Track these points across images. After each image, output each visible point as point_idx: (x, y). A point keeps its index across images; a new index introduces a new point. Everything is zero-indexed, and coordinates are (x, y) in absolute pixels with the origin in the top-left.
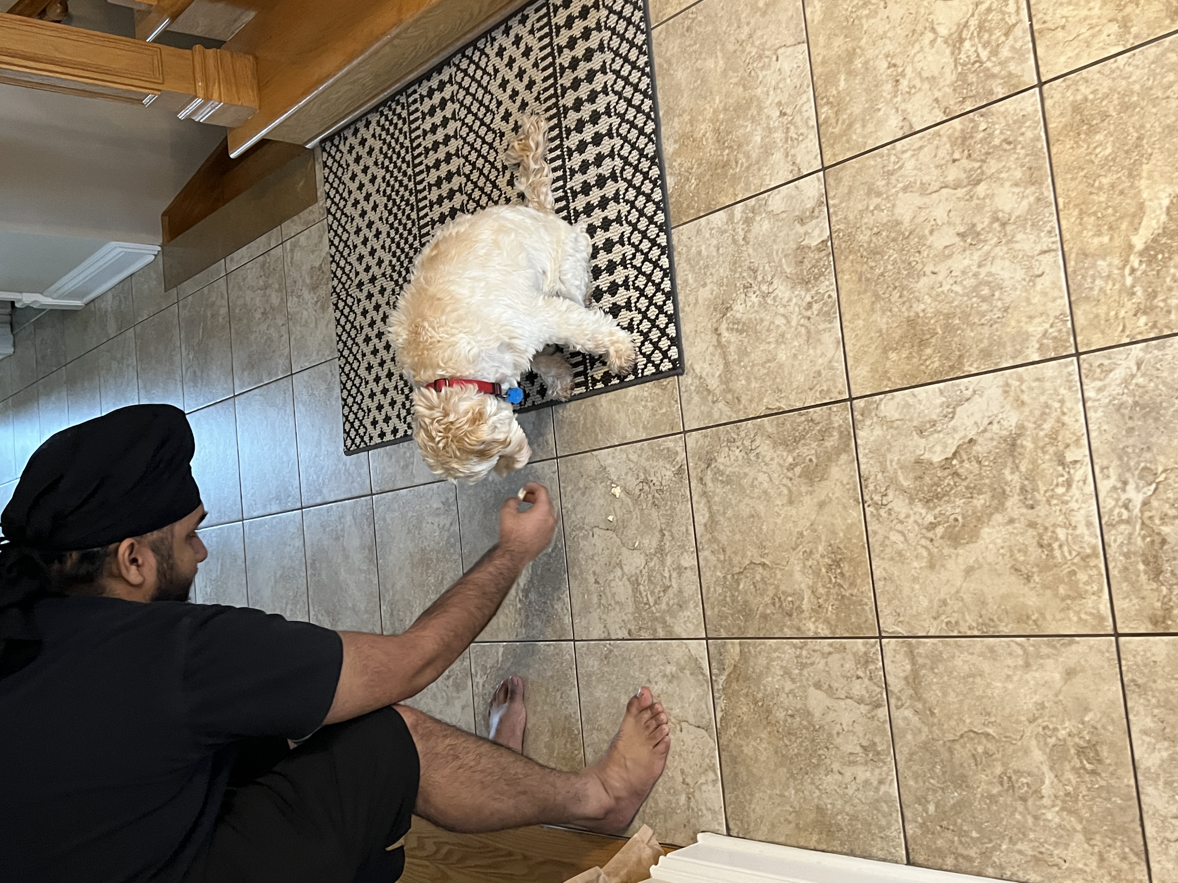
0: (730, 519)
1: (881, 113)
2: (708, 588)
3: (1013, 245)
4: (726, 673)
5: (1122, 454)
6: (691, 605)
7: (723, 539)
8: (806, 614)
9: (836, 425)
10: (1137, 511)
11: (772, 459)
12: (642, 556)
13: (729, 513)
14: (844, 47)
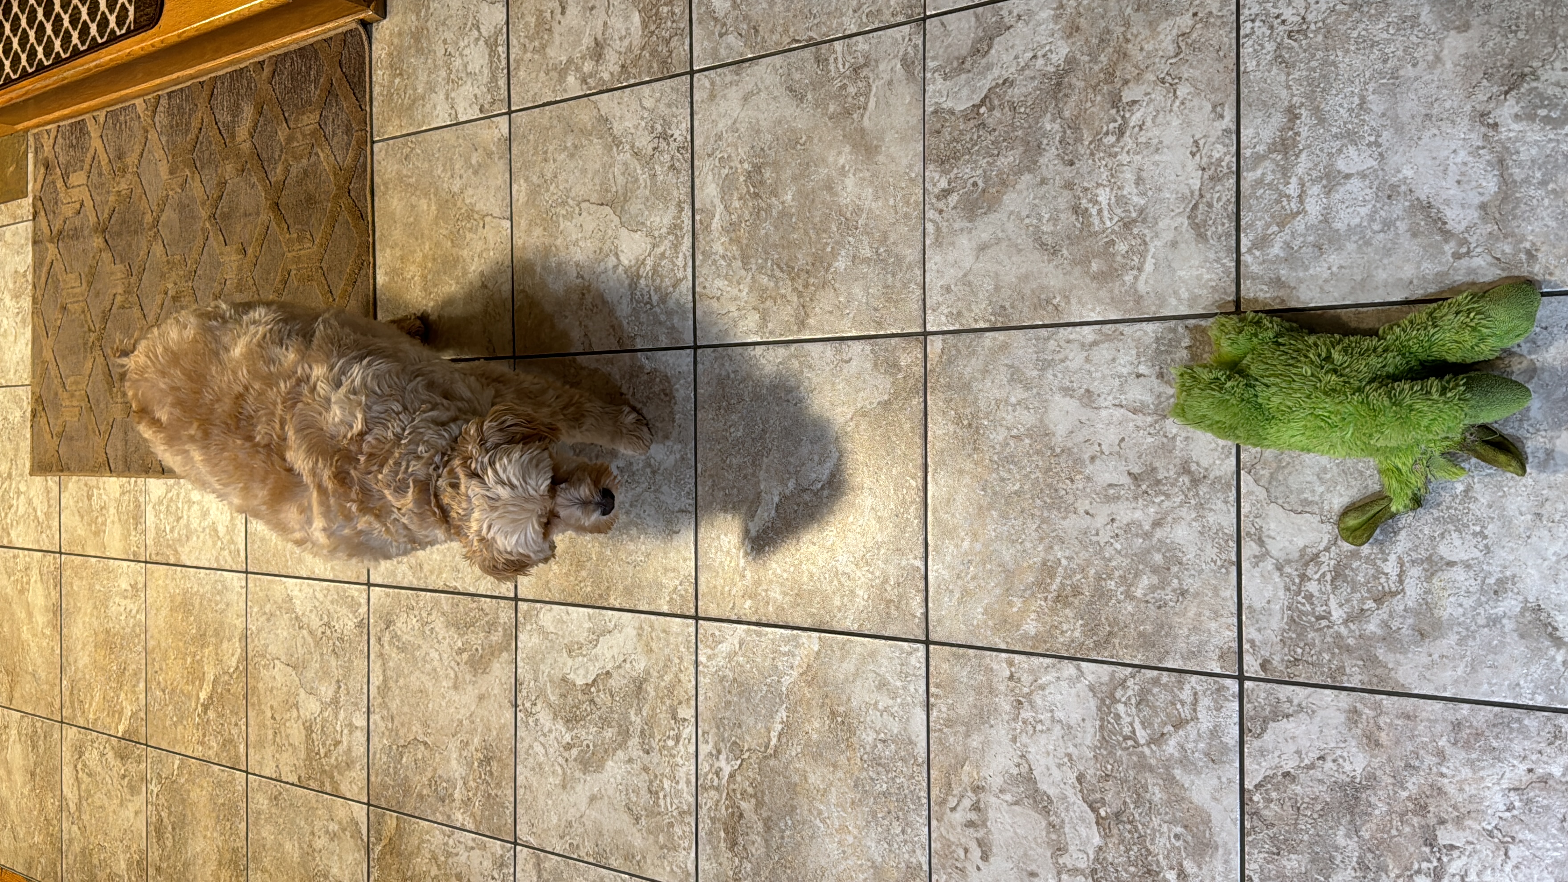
0: (401, 688)
1: (567, 321)
2: (375, 753)
3: (659, 495)
4: (383, 843)
5: (719, 724)
6: (358, 767)
7: (394, 706)
8: (457, 804)
9: (502, 621)
10: (724, 781)
11: (444, 638)
12: (318, 703)
13: (401, 682)
14: (542, 239)
